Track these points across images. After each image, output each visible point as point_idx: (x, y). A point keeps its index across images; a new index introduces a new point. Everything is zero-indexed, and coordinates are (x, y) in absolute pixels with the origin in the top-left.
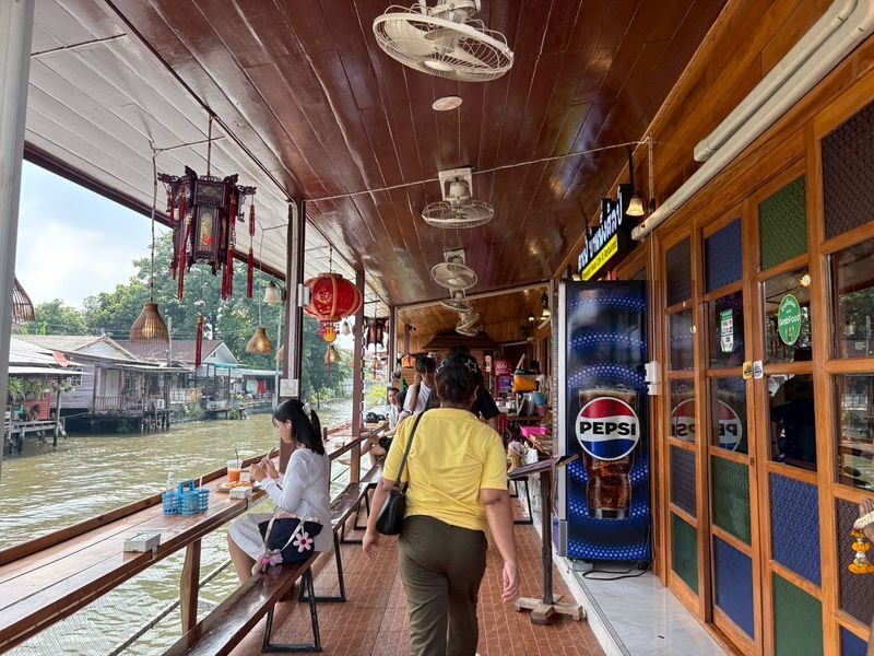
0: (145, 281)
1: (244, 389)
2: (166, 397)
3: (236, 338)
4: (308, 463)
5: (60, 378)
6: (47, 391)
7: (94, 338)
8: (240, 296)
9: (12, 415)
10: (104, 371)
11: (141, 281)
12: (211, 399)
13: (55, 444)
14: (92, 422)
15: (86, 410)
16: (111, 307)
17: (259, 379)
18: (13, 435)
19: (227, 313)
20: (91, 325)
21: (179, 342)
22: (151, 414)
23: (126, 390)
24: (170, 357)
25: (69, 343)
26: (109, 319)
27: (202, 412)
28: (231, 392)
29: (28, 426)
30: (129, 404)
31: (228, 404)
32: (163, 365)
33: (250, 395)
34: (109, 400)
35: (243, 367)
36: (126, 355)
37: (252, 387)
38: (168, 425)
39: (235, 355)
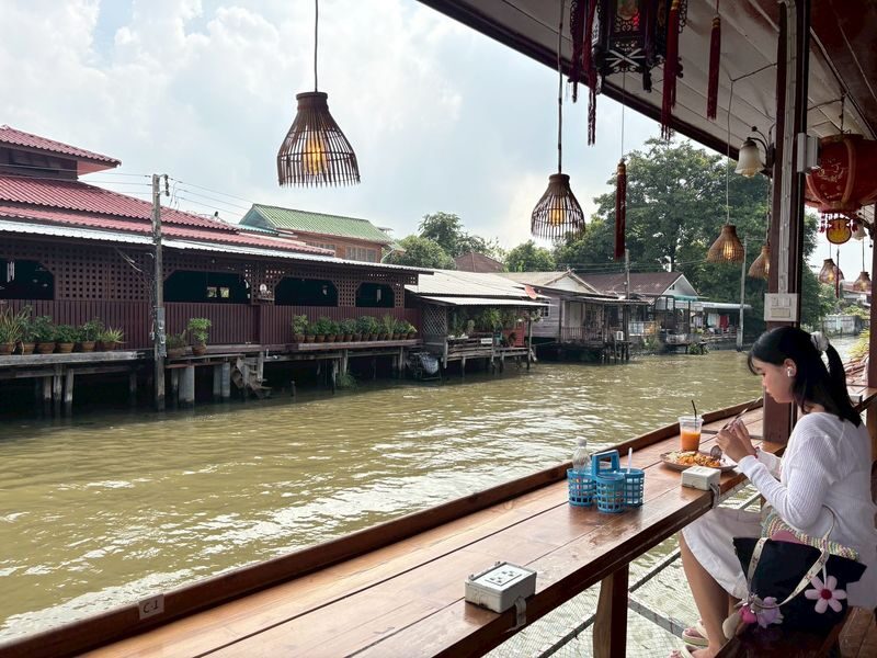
0: (605, 217)
1: (705, 322)
2: (625, 330)
3: (696, 269)
4: (834, 439)
5: (530, 308)
6: (520, 320)
7: (560, 274)
8: (699, 225)
9: (494, 341)
10: (568, 303)
11: (601, 217)
12: (671, 333)
13: (528, 368)
14: (559, 350)
15: (553, 339)
16: (575, 245)
17: (721, 312)
18: (495, 358)
19: (686, 243)
20: (559, 261)
21: (638, 275)
22: (611, 344)
23: (588, 322)
24: (628, 289)
25: (539, 278)
26: (573, 256)
27: (661, 345)
28: (692, 325)
29: (507, 351)
30: (591, 335)
31: (687, 338)
32: (622, 298)
33: (712, 330)
34: (573, 330)
35: (703, 300)
36: (589, 289)
37: (714, 321)
38: (627, 358)
39: (695, 287)
